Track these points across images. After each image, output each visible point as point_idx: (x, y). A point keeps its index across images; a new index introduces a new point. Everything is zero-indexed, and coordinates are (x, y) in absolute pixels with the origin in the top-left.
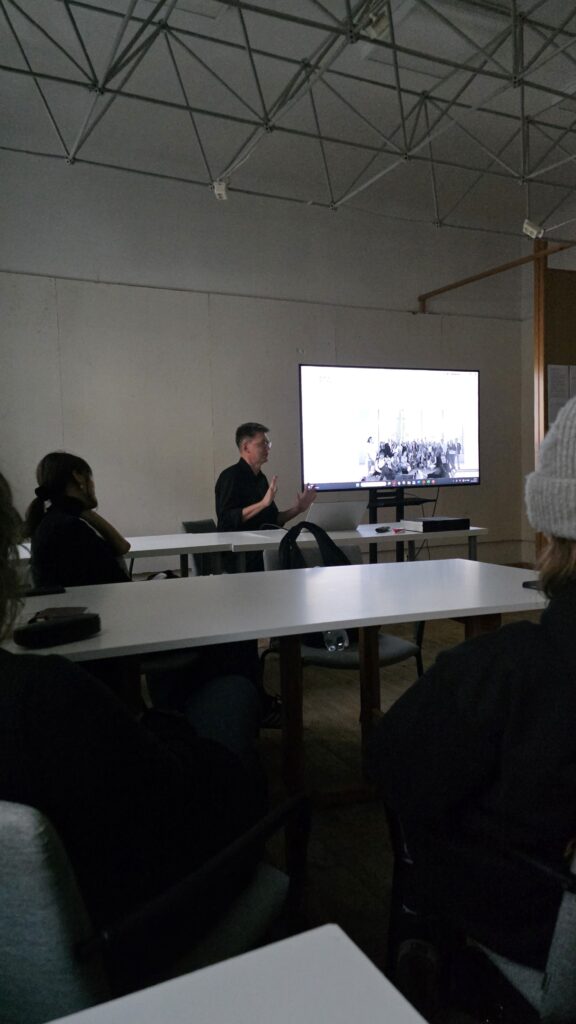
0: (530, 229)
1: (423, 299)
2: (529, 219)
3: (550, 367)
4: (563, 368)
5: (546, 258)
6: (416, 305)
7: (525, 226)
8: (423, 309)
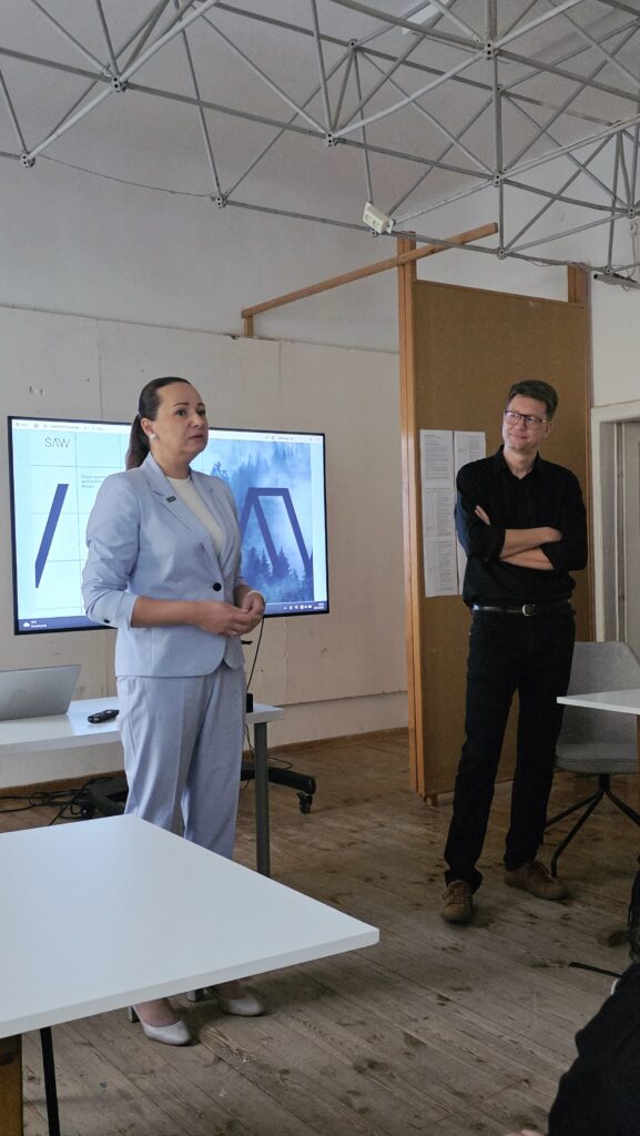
0: (374, 218)
1: (249, 316)
2: (371, 203)
3: (423, 432)
4: (442, 436)
5: (413, 263)
6: (239, 325)
7: (366, 212)
8: (250, 333)
